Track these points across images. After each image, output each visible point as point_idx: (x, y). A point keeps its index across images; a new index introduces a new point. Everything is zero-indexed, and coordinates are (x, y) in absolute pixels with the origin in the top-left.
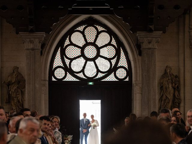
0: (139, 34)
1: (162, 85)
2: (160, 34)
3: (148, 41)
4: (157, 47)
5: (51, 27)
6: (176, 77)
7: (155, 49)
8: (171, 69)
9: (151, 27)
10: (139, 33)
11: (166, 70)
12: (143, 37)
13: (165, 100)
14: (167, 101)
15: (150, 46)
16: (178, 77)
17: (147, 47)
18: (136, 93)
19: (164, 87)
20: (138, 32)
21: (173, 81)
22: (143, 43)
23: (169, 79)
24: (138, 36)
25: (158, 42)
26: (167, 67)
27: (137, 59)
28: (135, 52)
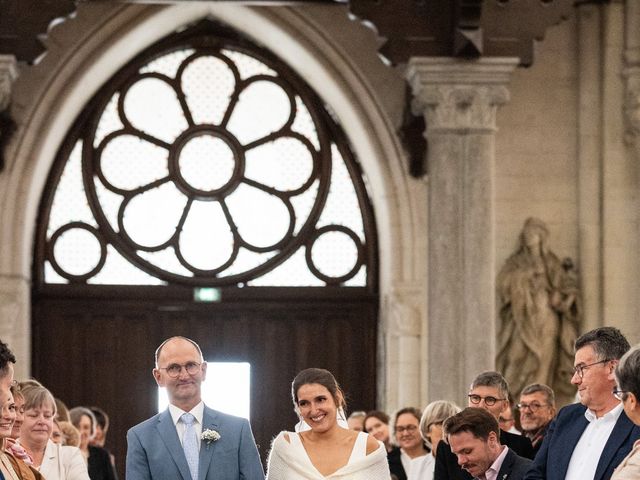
0: (422, 68)
1: (507, 300)
2: (510, 69)
3: (458, 98)
4: (493, 126)
5: (43, 37)
6: (567, 266)
7: (488, 131)
8: (547, 232)
9: (470, 35)
10: (417, 64)
11: (527, 236)
12: (438, 80)
13: (520, 362)
14: (528, 366)
15: (467, 120)
16: (575, 269)
17: (452, 125)
18: (397, 334)
19: (516, 309)
20: (414, 59)
21: (556, 283)
22: (434, 106)
23: (536, 275)
24: (413, 77)
25: (497, 103)
26: (528, 223)
27: (401, 189)
28: (394, 161)
